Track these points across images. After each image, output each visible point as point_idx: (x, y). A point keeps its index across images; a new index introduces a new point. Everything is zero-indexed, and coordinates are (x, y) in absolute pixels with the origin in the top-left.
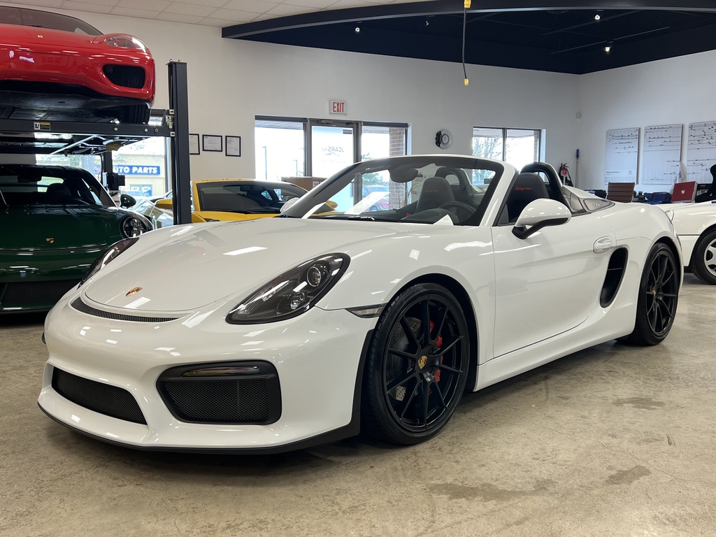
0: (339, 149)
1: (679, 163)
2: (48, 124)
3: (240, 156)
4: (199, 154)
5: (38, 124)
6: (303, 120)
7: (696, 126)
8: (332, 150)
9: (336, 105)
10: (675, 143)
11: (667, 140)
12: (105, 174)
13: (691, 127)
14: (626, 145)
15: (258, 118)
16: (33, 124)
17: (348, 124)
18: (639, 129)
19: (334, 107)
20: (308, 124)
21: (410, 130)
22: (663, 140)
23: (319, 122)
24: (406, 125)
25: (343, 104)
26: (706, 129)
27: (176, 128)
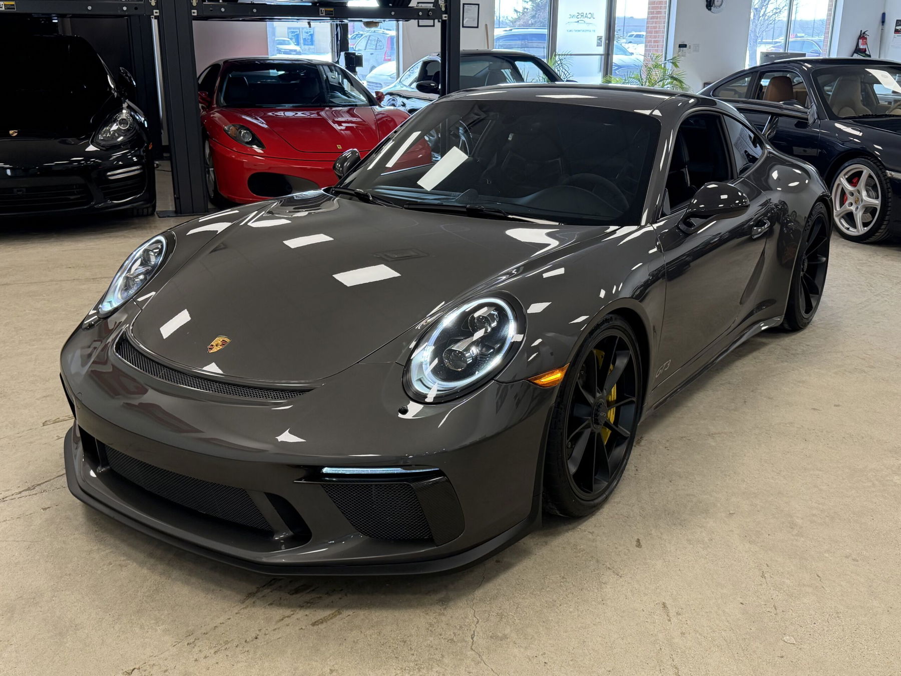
0: (589, 16)
2: (332, 9)
3: (477, 27)
4: (434, 26)
5: (323, 9)
8: (580, 16)
12: (343, 54)
16: (319, 10)
27: (448, 12)
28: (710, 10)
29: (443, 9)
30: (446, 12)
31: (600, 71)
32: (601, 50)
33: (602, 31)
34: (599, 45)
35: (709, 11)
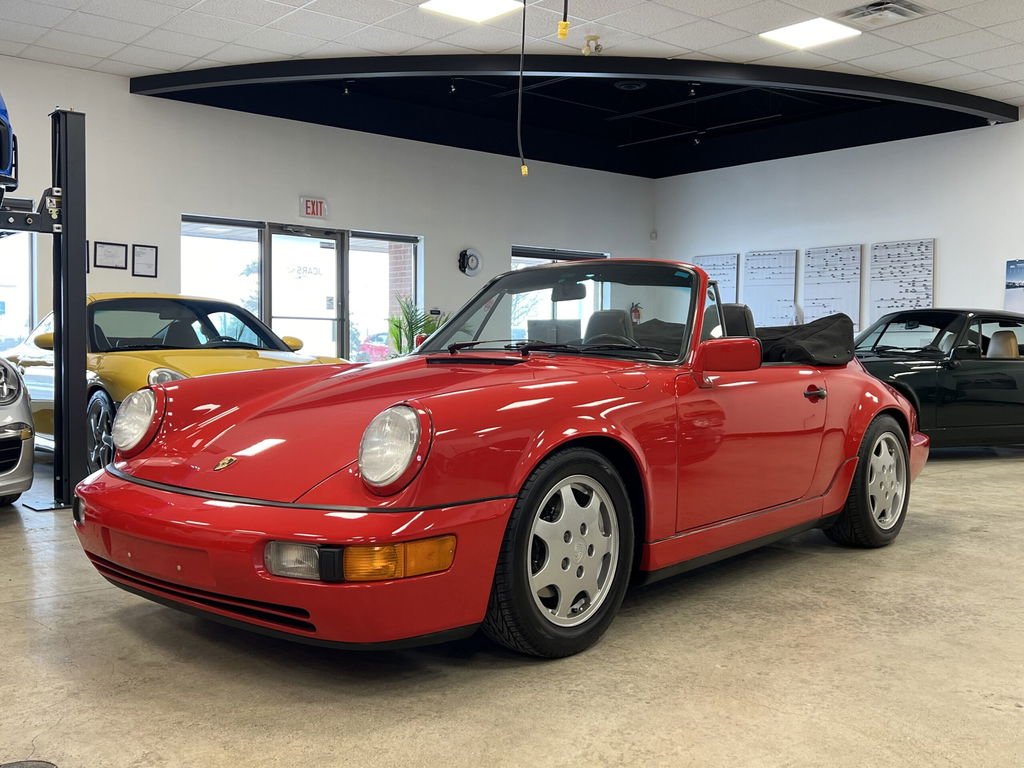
1: (792, 304)
3: (156, 276)
6: (259, 225)
7: (814, 253)
8: (303, 271)
9: (310, 204)
10: (787, 276)
11: (776, 271)
13: (808, 254)
14: (720, 278)
15: (186, 219)
17: (327, 233)
18: (738, 256)
19: (307, 207)
20: (266, 230)
21: (421, 246)
22: (771, 271)
23: (283, 229)
24: (415, 240)
25: (321, 203)
26: (828, 256)
27: (64, 219)
28: (464, 271)
29: (55, 216)
30: (59, 221)
31: (333, 340)
32: (333, 314)
33: (332, 291)
34: (330, 307)
35: (463, 274)
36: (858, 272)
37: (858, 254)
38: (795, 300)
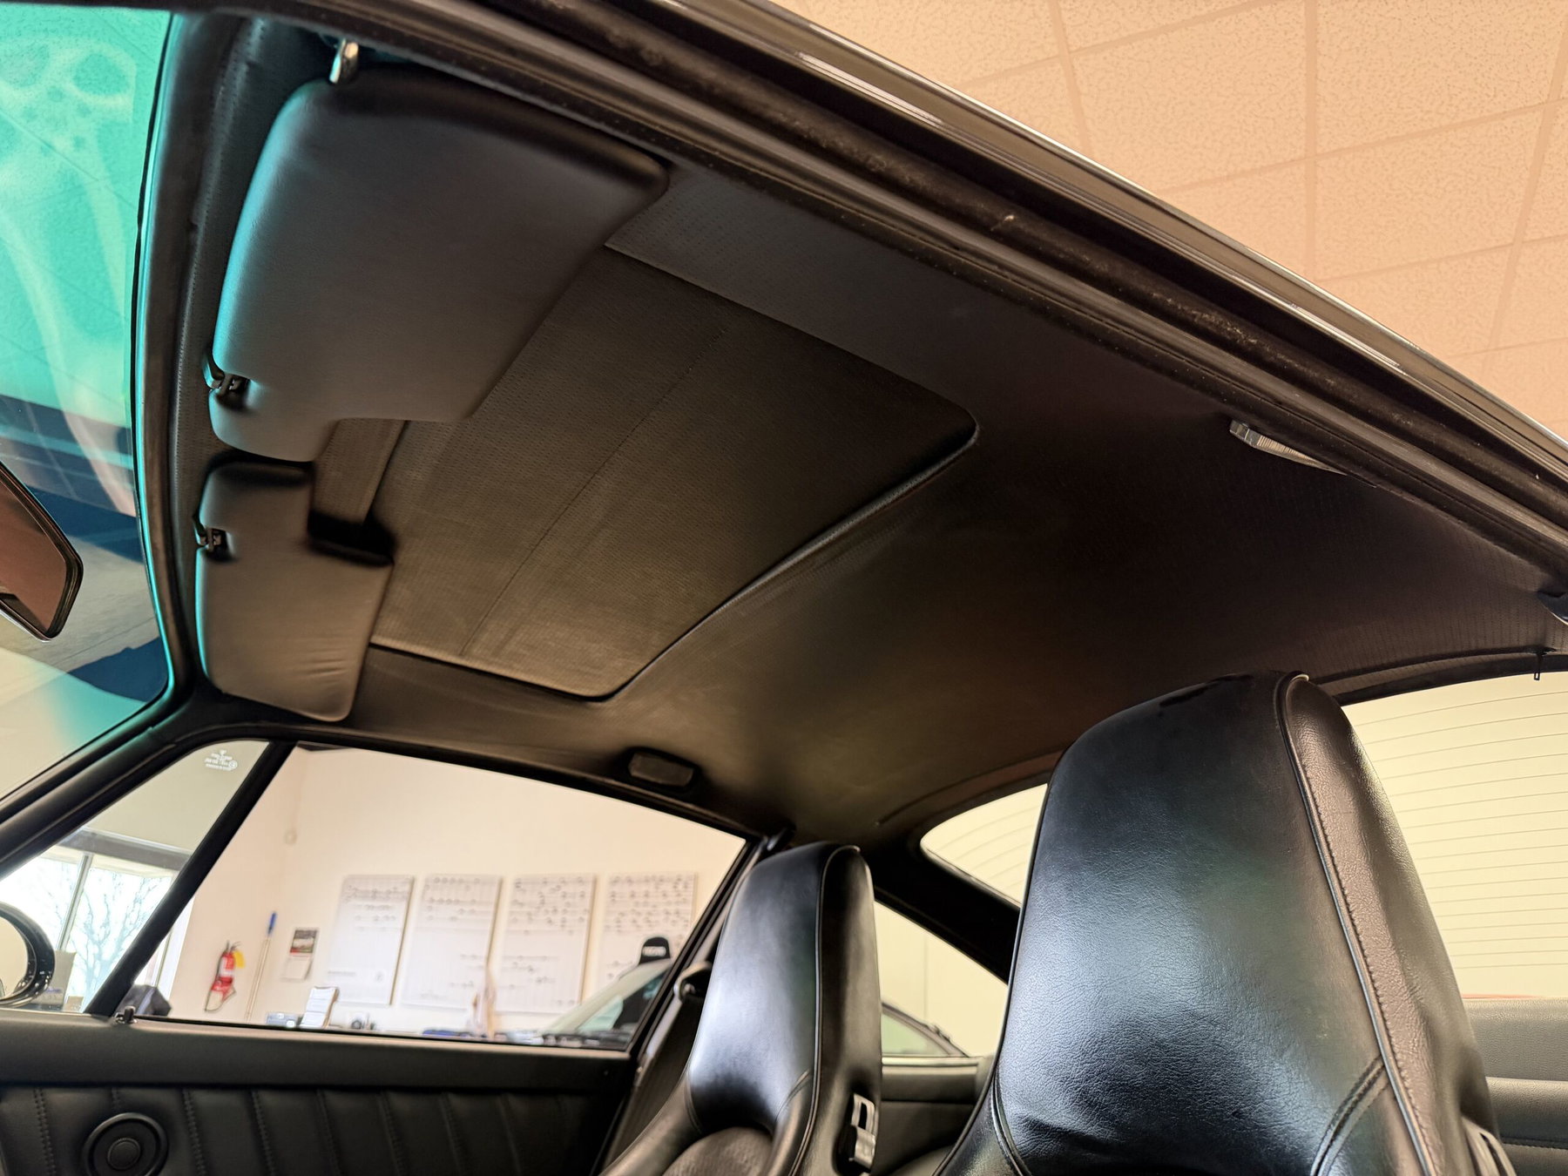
7: (526, 883)
10: (482, 916)
11: (467, 908)
13: (518, 885)
14: (381, 914)
18: (412, 882)
22: (458, 908)
26: (545, 890)
36: (586, 917)
37: (588, 889)
38: (488, 959)
